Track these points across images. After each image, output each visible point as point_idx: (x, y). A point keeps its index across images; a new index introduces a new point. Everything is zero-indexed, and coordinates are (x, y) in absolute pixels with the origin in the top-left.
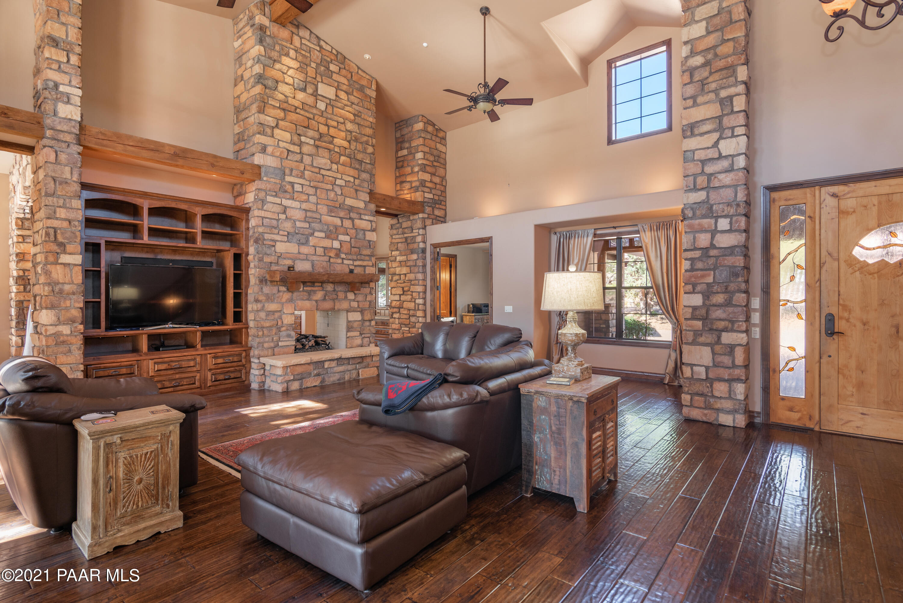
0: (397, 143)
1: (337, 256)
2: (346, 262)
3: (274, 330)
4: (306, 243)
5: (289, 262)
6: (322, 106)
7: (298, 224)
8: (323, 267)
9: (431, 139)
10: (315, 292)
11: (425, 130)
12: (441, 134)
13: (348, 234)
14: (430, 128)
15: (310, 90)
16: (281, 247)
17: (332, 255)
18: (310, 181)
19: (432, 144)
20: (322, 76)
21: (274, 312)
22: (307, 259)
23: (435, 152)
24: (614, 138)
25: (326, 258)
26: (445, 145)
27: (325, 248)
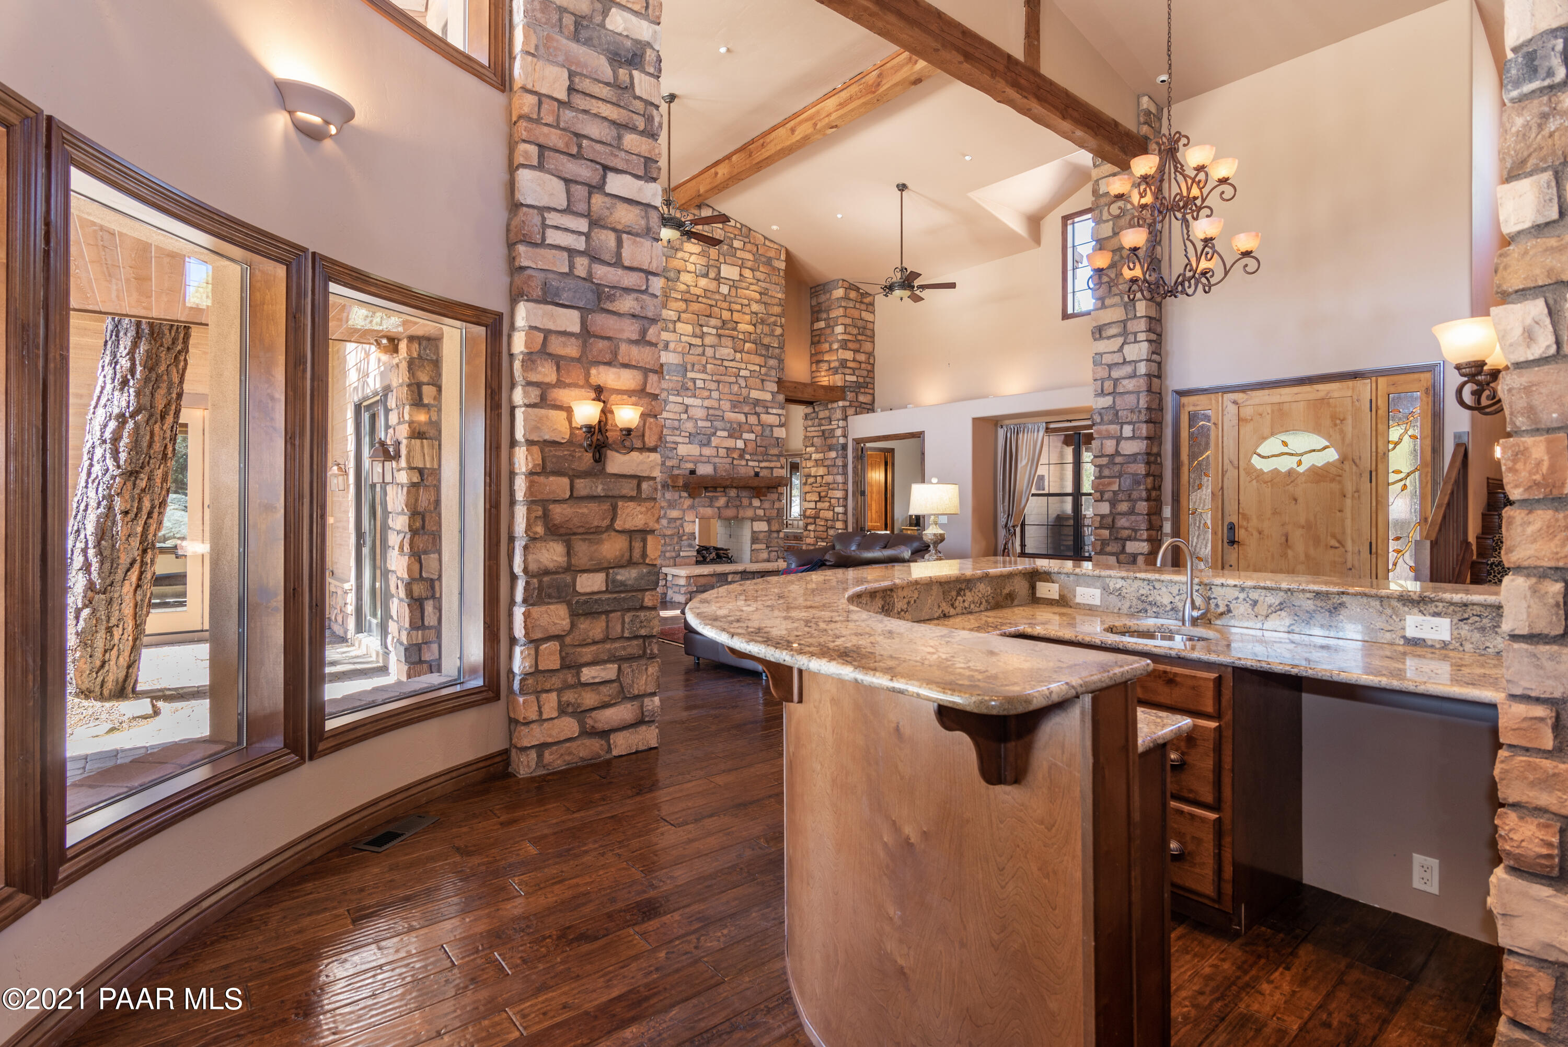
0: (813, 312)
1: (741, 457)
2: (750, 463)
3: (676, 540)
4: (708, 444)
5: (690, 466)
6: (724, 289)
7: (700, 424)
8: (725, 471)
9: (855, 307)
10: (717, 498)
11: (846, 298)
12: (867, 300)
13: (753, 432)
14: (853, 295)
15: (712, 275)
16: (683, 450)
17: (735, 456)
18: (712, 375)
19: (856, 313)
20: (724, 256)
21: (676, 519)
22: (709, 462)
23: (860, 323)
24: (1070, 311)
25: (729, 460)
26: (873, 312)
27: (728, 449)
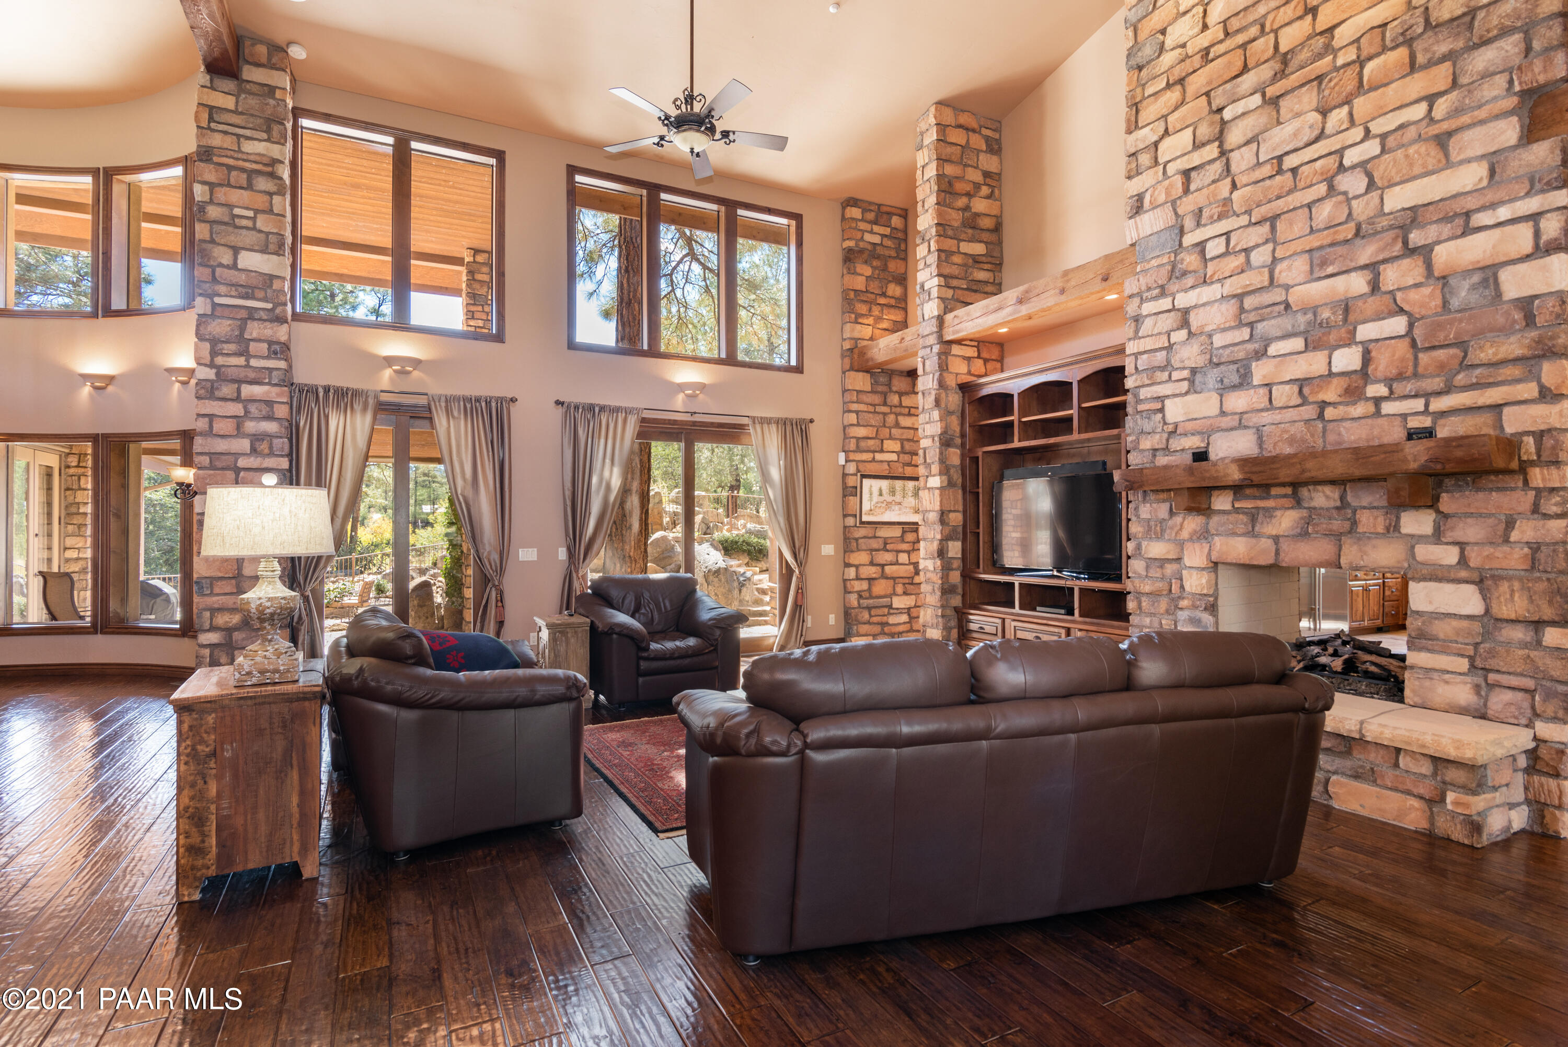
1: (1353, 393)
2: (1388, 408)
3: (1163, 604)
4: (1244, 381)
5: (1195, 443)
7: (1219, 340)
8: (1292, 440)
10: (1269, 513)
13: (1401, 311)
16: (1175, 411)
17: (1330, 395)
18: (1249, 212)
21: (1162, 562)
22: (1241, 426)
25: (1309, 412)
27: (1301, 383)
